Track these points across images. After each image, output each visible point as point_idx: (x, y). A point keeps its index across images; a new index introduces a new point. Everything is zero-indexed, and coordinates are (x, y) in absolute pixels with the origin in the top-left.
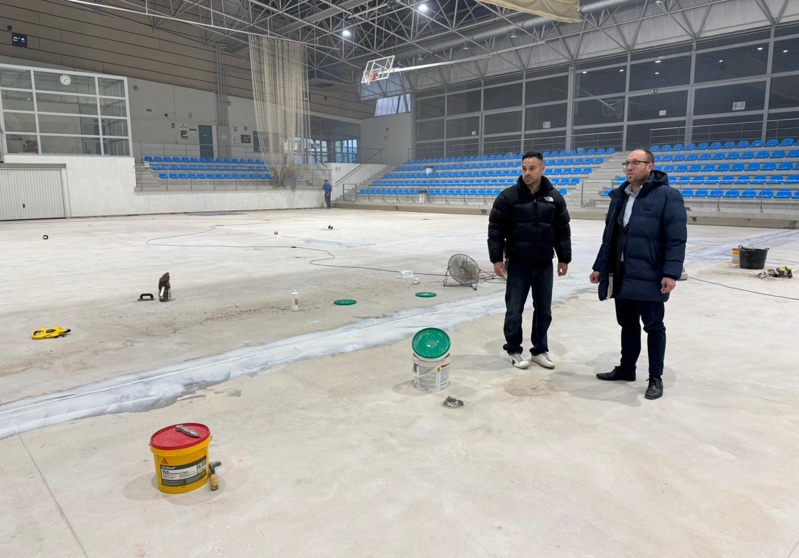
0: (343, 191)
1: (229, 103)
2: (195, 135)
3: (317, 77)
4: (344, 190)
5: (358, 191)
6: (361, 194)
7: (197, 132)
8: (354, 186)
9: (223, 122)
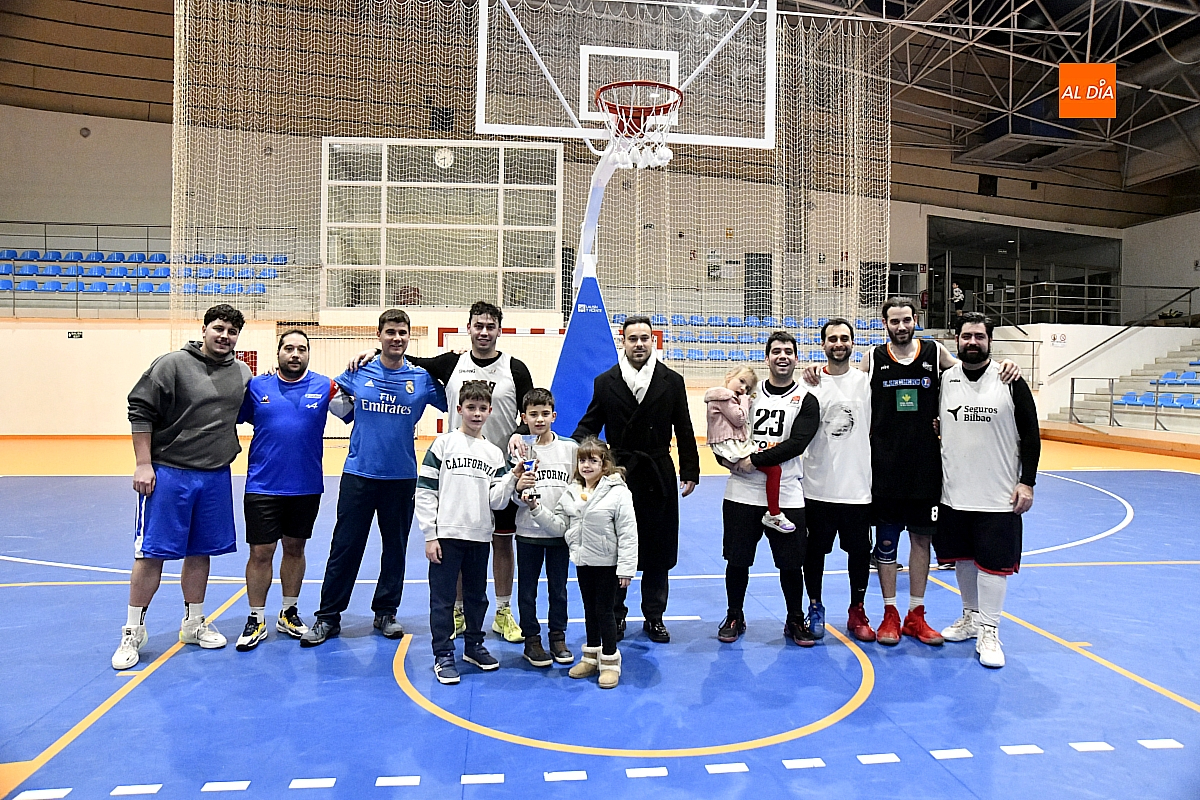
0: (1072, 398)
1: (809, 205)
2: (735, 275)
3: (1013, 132)
4: (1073, 393)
5: (1117, 399)
6: (1126, 408)
7: (741, 268)
8: (1106, 384)
9: (795, 245)
